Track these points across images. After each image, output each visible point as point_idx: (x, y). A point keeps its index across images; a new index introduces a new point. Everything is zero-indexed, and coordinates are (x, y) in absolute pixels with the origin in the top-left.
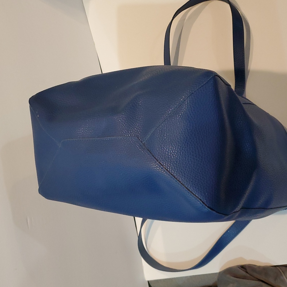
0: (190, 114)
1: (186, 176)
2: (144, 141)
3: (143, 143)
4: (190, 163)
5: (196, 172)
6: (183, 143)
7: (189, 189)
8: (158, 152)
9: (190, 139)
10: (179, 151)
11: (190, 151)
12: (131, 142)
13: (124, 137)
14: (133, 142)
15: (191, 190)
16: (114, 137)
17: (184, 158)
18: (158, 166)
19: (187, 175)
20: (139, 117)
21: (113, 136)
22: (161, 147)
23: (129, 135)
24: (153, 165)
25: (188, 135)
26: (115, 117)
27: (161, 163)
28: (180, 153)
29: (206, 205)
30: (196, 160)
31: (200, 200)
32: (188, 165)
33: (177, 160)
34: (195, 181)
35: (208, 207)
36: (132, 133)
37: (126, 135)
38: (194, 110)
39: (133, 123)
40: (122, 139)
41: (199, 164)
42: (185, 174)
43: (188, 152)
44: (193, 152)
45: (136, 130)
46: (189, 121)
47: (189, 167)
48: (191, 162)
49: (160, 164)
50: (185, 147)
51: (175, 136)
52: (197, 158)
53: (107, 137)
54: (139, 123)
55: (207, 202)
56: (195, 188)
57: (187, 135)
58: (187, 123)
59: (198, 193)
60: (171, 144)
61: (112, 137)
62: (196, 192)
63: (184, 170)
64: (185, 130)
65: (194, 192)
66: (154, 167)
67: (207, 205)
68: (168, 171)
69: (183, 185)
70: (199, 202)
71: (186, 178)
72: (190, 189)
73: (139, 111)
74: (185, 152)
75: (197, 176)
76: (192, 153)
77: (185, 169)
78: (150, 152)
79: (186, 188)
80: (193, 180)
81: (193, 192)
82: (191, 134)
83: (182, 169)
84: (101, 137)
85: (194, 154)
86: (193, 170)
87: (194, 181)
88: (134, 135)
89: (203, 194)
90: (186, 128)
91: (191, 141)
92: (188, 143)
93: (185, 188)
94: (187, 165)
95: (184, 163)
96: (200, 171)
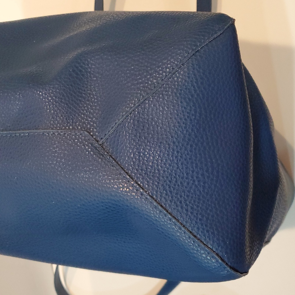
0: (195, 91)
1: (189, 208)
2: (102, 138)
3: (100, 143)
4: (196, 183)
5: (208, 200)
6: (183, 145)
7: (195, 234)
8: (133, 162)
9: (196, 137)
10: (176, 161)
11: (195, 160)
12: (74, 141)
13: (60, 131)
14: (78, 140)
15: (198, 236)
16: (39, 131)
17: (185, 175)
18: (133, 189)
19: (192, 208)
20: (90, 94)
21: (36, 129)
22: (139, 153)
23: (71, 127)
24: (123, 187)
25: (192, 130)
26: (40, 92)
27: (139, 183)
28: (177, 164)
29: (227, 264)
30: (208, 177)
31: (217, 254)
32: (193, 187)
33: (171, 179)
34: (207, 219)
35: (231, 267)
36: (76, 123)
37: (63, 126)
38: (202, 83)
39: (78, 104)
40: (56, 134)
41: (213, 186)
42: (187, 205)
43: (192, 163)
44: (201, 163)
45: (83, 118)
46: (194, 103)
47: (195, 191)
48: (199, 181)
49: (139, 185)
50: (186, 152)
51: (165, 130)
52: (209, 174)
53: (23, 129)
54: (89, 104)
55: (228, 258)
56: (208, 231)
57: (190, 131)
58: (189, 108)
59: (213, 242)
60: (159, 147)
61: (35, 131)
62: (208, 239)
63: (186, 197)
64: (185, 119)
65: (205, 240)
66: (126, 191)
67: (229, 264)
68: (154, 199)
69: (184, 226)
70: (215, 258)
71: (189, 213)
72: (198, 234)
73: (87, 81)
74: (188, 163)
75: (210, 208)
76: (199, 164)
77: (188, 196)
78: (115, 161)
79: (191, 232)
80: (203, 216)
81: (203, 241)
82: (197, 129)
83: (181, 196)
84: (10, 130)
85: (204, 166)
86: (203, 197)
87: (205, 219)
88: (79, 128)
89: (222, 244)
90: (188, 117)
91: (198, 141)
92: (191, 146)
93: (189, 233)
94: (191, 188)
95: (185, 184)
96: (216, 199)
